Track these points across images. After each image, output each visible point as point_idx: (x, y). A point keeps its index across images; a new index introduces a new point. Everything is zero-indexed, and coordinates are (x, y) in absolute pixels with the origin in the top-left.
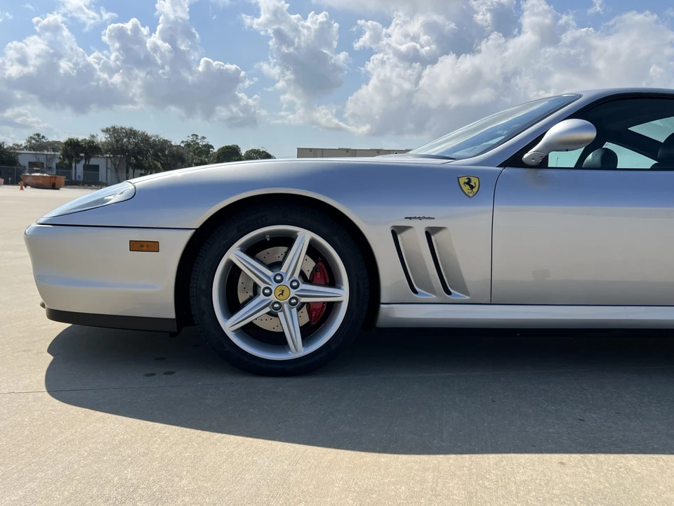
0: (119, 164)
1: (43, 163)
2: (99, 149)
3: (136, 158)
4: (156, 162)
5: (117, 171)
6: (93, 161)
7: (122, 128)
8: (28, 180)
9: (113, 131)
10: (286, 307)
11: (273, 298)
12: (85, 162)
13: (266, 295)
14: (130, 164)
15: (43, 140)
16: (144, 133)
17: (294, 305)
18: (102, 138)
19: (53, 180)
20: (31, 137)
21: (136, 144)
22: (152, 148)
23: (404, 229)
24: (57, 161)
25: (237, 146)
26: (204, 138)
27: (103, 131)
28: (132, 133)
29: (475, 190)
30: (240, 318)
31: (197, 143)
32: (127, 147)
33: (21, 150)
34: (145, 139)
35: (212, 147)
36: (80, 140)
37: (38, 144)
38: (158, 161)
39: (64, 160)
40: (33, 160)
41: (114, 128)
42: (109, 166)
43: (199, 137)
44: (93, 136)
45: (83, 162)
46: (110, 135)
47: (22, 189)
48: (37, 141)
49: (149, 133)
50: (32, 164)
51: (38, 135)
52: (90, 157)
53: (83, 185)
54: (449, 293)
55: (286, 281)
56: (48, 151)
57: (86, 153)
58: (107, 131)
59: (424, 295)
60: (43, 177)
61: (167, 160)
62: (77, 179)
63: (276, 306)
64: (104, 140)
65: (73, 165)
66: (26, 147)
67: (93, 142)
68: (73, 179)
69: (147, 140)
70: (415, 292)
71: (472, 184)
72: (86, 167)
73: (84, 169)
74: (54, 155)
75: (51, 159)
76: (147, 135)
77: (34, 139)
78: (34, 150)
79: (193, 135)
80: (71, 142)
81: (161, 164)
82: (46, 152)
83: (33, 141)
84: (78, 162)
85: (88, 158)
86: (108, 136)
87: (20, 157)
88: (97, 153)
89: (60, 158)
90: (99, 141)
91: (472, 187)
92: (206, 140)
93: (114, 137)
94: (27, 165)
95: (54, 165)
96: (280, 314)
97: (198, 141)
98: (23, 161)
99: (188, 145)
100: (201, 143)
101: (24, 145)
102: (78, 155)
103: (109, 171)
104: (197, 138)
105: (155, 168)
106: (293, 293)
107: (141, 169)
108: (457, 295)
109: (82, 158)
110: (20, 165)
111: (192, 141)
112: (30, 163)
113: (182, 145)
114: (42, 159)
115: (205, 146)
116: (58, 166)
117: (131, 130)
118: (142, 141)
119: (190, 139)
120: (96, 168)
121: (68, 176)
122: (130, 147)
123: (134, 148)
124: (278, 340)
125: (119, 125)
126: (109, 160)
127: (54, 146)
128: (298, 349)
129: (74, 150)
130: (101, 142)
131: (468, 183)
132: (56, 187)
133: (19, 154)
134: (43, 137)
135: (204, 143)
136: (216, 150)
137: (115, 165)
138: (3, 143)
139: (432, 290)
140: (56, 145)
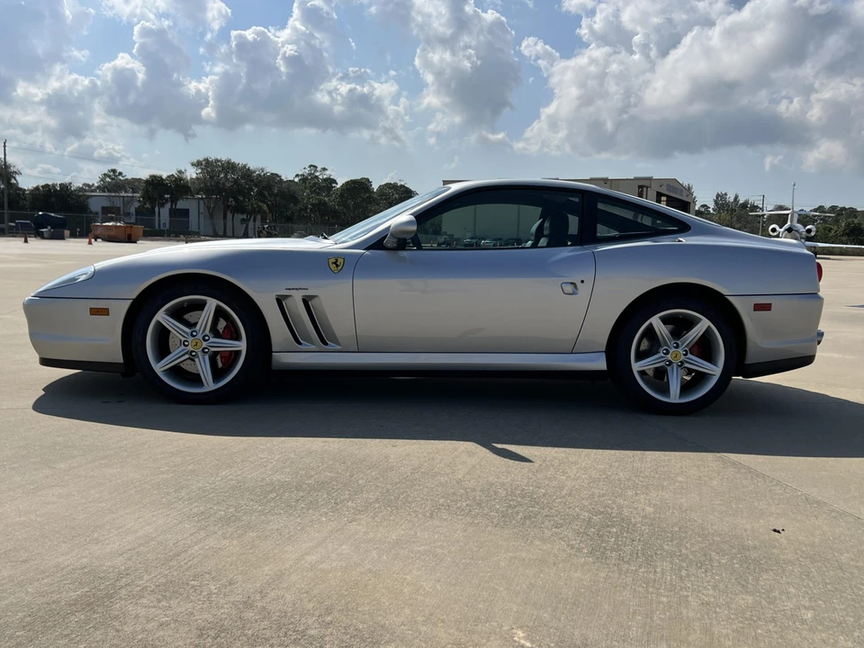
0: (214, 207)
1: (118, 208)
2: (189, 188)
3: (236, 199)
4: (261, 204)
5: (211, 216)
6: (181, 204)
7: (217, 161)
8: (98, 232)
9: (206, 165)
10: (200, 354)
11: (190, 348)
12: (172, 205)
13: (185, 346)
14: (228, 207)
15: (120, 177)
16: (245, 166)
17: (206, 353)
18: (192, 173)
19: (128, 231)
20: (105, 174)
21: (236, 181)
22: (256, 185)
23: (287, 297)
24: (137, 205)
25: (368, 180)
26: (324, 169)
27: (193, 165)
28: (230, 167)
29: (339, 268)
30: (168, 362)
31: (317, 177)
32: (224, 185)
33: (92, 191)
34: (247, 173)
35: (335, 182)
36: (164, 177)
37: (114, 183)
38: (264, 203)
39: (145, 204)
40: (106, 204)
41: (207, 160)
42: (201, 210)
43: (319, 169)
44: (180, 172)
45: (168, 206)
46: (202, 169)
47: (90, 243)
48: (112, 179)
49: (252, 166)
50: (106, 210)
51: (114, 171)
52: (177, 199)
53: (169, 236)
54: (326, 344)
55: (200, 336)
56: (126, 192)
57: (172, 194)
58: (198, 164)
59: (306, 346)
60: (116, 227)
61: (275, 200)
62: (162, 228)
63: (194, 354)
64: (194, 176)
65: (157, 209)
66: (98, 187)
67: (181, 179)
68: (157, 228)
69: (249, 176)
70: (300, 344)
71: (338, 263)
72: (174, 213)
73: (170, 216)
74: (133, 197)
75: (128, 202)
76: (249, 169)
77: (109, 176)
78: (109, 191)
79: (310, 166)
80: (152, 180)
81: (268, 205)
82: (123, 194)
83: (108, 179)
84: (162, 205)
85: (174, 200)
86: (200, 171)
87: (90, 201)
88: (186, 193)
89: (139, 201)
90: (189, 178)
91: (337, 266)
92: (327, 172)
93: (208, 172)
94: (99, 210)
95: (133, 210)
96: (196, 360)
97: (317, 174)
98: (95, 206)
99: (304, 179)
100: (321, 177)
101: (96, 185)
102: (161, 197)
103: (202, 216)
104: (316, 171)
105: (259, 211)
106: (205, 344)
107: (242, 213)
108: (332, 346)
109: (167, 200)
110: (91, 212)
111: (310, 174)
112: (103, 208)
113: (296, 180)
114: (118, 203)
115: (325, 180)
116: (138, 212)
117: (229, 162)
118: (243, 178)
119: (307, 171)
120: (185, 213)
121: (149, 224)
122: (228, 185)
123: (232, 186)
124: (195, 379)
125: (212, 156)
126: (202, 202)
127: (133, 184)
128: (210, 385)
129: (157, 189)
130: (192, 179)
131: (335, 263)
132: (133, 239)
133: (89, 197)
134: (120, 174)
135: (325, 177)
136: (338, 186)
137: (209, 208)
138: (71, 183)
139: (312, 342)
140: (136, 183)
